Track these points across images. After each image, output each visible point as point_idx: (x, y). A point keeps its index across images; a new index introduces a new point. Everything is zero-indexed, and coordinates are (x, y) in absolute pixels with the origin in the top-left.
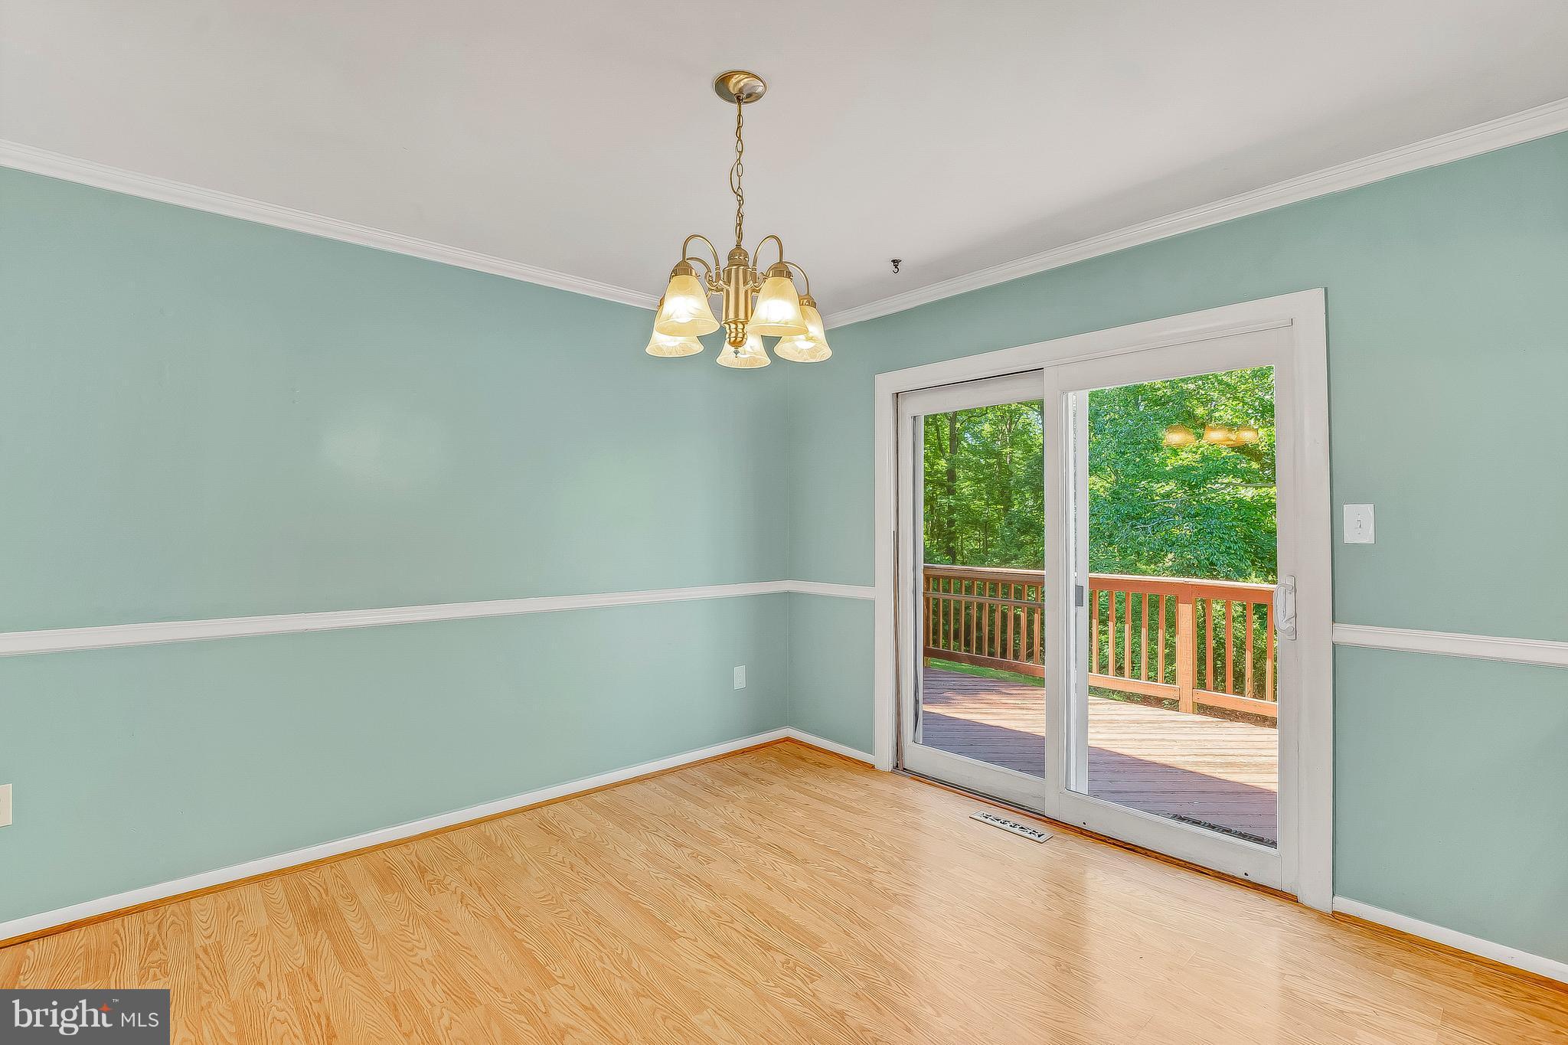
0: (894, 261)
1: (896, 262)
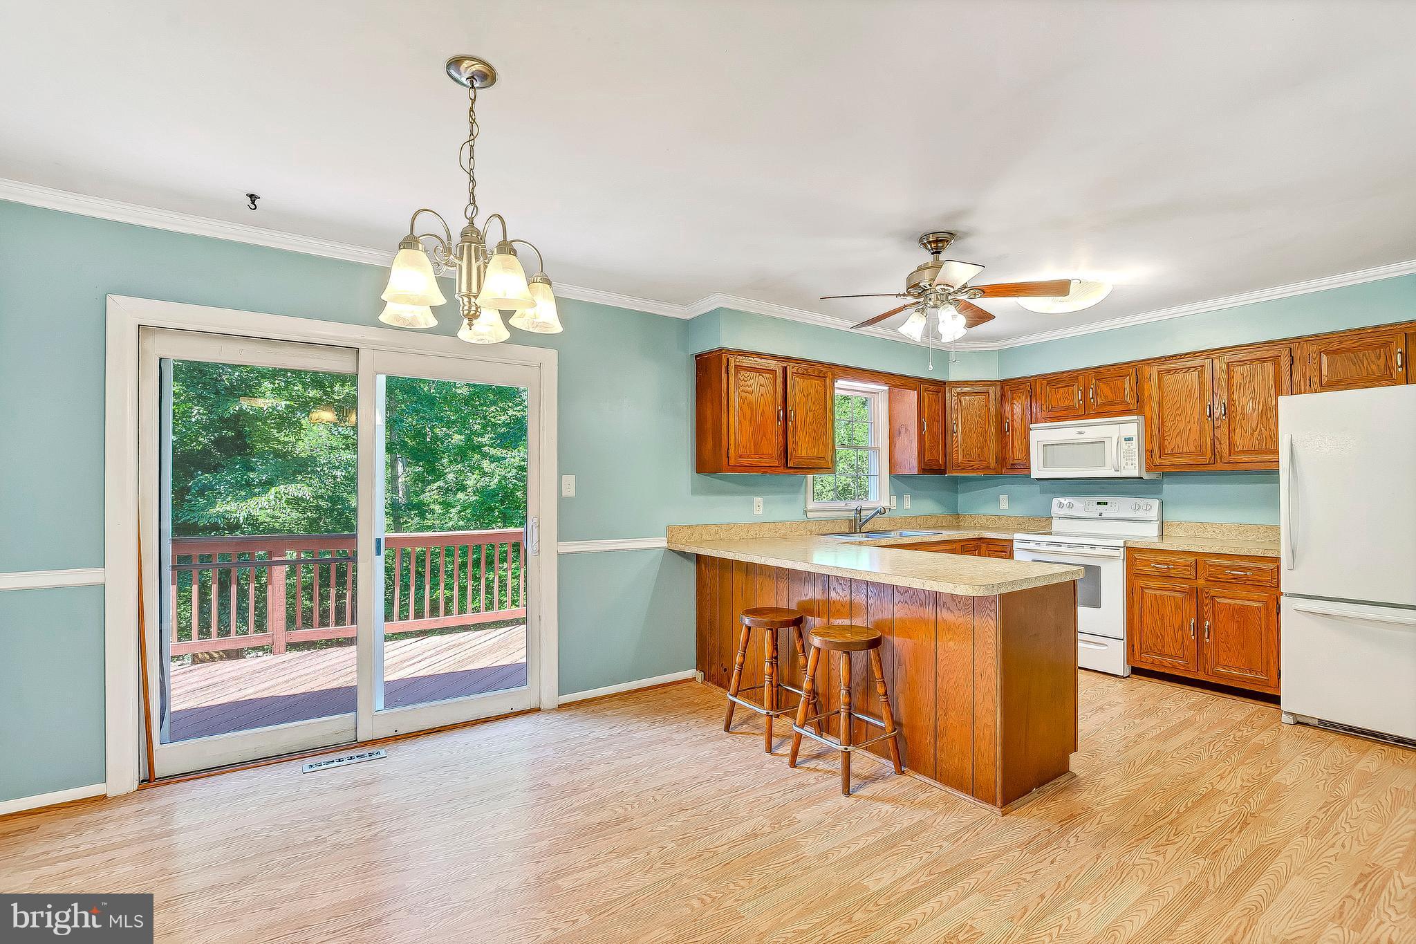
0: (251, 196)
1: (253, 197)
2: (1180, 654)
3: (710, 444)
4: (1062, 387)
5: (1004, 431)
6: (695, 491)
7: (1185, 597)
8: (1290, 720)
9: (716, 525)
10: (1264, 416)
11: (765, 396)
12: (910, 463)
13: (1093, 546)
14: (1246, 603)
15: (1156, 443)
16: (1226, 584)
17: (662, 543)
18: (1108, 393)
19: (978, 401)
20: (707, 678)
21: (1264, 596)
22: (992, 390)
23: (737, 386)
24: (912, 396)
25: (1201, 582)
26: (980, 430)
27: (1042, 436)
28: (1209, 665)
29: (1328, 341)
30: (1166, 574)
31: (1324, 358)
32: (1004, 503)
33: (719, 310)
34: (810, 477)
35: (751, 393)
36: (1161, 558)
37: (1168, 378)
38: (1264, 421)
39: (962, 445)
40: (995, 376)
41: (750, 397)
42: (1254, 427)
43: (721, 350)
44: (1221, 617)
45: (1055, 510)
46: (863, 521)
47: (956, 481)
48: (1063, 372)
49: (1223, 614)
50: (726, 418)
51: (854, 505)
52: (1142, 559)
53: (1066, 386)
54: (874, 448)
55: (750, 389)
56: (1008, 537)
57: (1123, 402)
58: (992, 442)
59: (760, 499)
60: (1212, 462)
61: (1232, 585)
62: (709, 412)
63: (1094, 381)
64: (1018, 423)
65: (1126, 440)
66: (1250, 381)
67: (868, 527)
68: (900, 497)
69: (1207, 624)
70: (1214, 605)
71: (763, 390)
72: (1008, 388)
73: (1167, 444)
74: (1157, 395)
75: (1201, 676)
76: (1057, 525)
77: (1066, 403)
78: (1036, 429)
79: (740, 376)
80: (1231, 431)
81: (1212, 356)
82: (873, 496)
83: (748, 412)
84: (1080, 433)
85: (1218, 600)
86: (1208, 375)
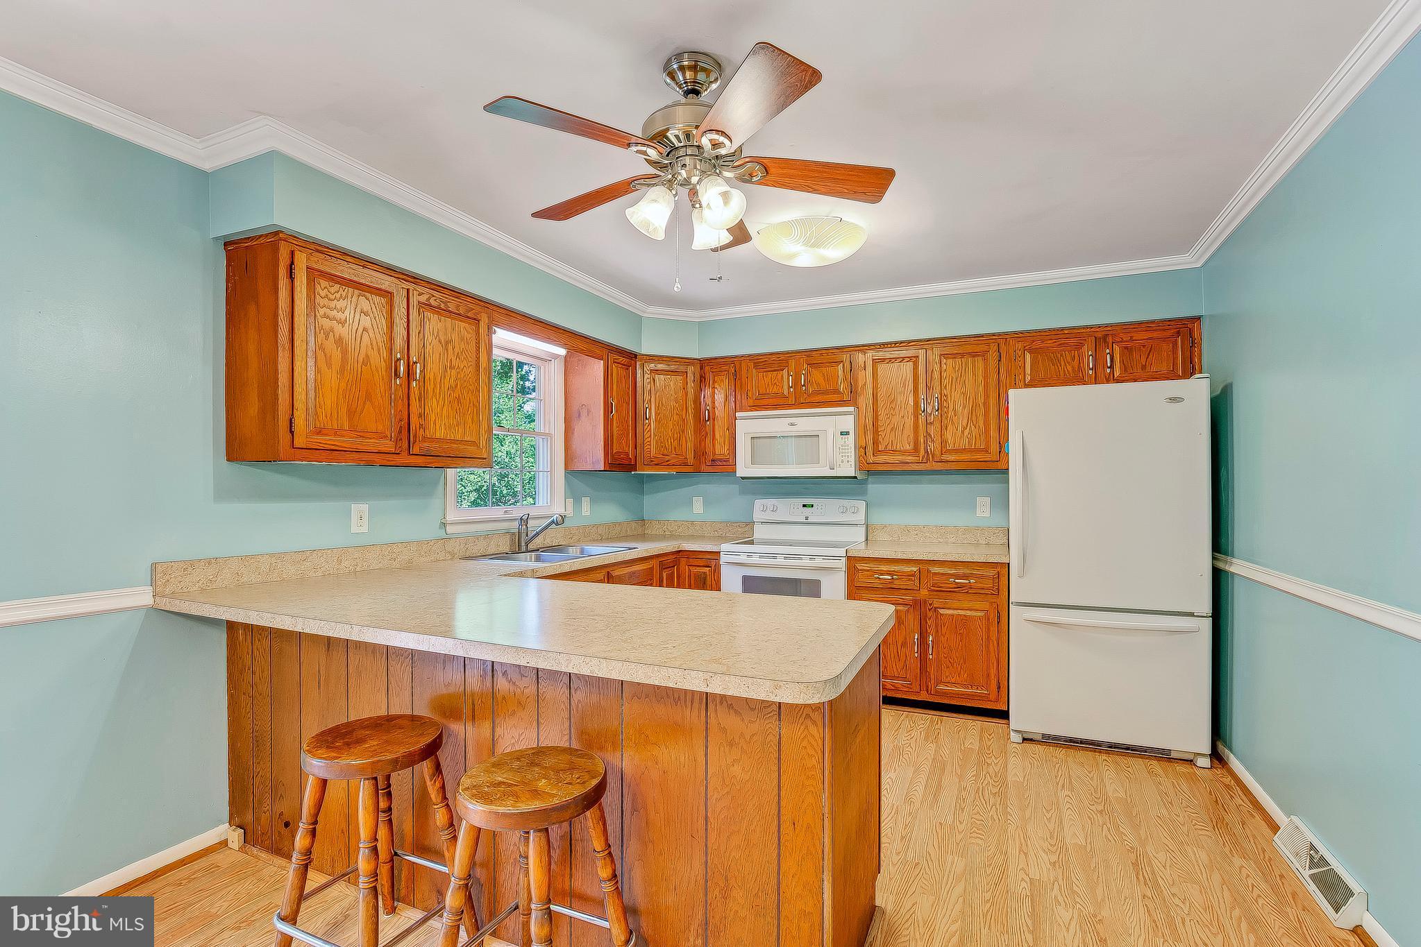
2: (902, 674)
3: (253, 408)
4: (772, 371)
5: (702, 421)
6: (223, 493)
7: (908, 611)
8: (1016, 738)
9: (272, 555)
10: (974, 413)
11: (371, 332)
12: (593, 456)
13: (812, 557)
14: (969, 613)
15: (870, 437)
16: (949, 594)
17: (144, 597)
18: (821, 380)
19: (674, 382)
20: (250, 838)
21: (986, 606)
22: (691, 369)
23: (312, 306)
24: (597, 367)
25: (924, 592)
26: (676, 417)
27: (749, 426)
28: (932, 684)
29: (1031, 339)
30: (890, 586)
31: (1028, 356)
32: (698, 507)
33: (269, 159)
34: (451, 472)
35: (342, 323)
36: (884, 568)
37: (882, 368)
38: (974, 419)
39: (655, 435)
40: (696, 354)
41: (339, 329)
42: (965, 424)
43: (277, 233)
44: (944, 630)
45: (758, 516)
46: (530, 535)
47: (642, 480)
48: (772, 354)
49: (946, 627)
50: (288, 361)
51: (518, 512)
52: (865, 570)
53: (775, 371)
54: (544, 434)
55: (340, 315)
56: (715, 549)
57: (836, 391)
58: (690, 432)
59: (364, 507)
60: (925, 460)
61: (954, 594)
62: (252, 348)
63: (805, 366)
64: (720, 411)
65: (842, 433)
66: (961, 375)
67: (538, 542)
68: (577, 501)
69: (931, 639)
70: (937, 617)
71: (366, 322)
72: (707, 369)
73: (881, 440)
74: (871, 386)
75: (923, 697)
76: (760, 532)
77: (775, 390)
78: (742, 419)
79: (318, 288)
80: (943, 428)
81: (925, 347)
82: (542, 500)
83: (337, 355)
84: (792, 425)
85: (941, 611)
86: (921, 368)
